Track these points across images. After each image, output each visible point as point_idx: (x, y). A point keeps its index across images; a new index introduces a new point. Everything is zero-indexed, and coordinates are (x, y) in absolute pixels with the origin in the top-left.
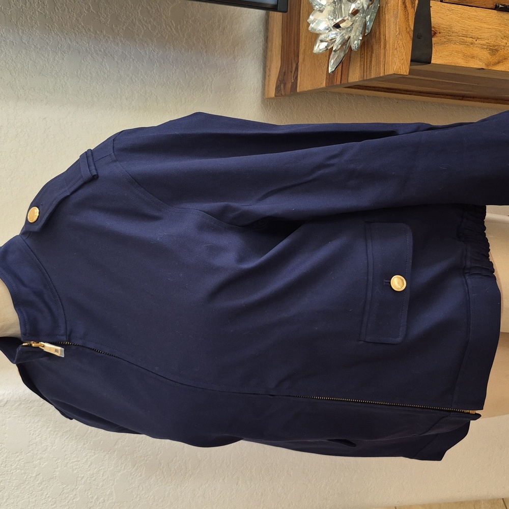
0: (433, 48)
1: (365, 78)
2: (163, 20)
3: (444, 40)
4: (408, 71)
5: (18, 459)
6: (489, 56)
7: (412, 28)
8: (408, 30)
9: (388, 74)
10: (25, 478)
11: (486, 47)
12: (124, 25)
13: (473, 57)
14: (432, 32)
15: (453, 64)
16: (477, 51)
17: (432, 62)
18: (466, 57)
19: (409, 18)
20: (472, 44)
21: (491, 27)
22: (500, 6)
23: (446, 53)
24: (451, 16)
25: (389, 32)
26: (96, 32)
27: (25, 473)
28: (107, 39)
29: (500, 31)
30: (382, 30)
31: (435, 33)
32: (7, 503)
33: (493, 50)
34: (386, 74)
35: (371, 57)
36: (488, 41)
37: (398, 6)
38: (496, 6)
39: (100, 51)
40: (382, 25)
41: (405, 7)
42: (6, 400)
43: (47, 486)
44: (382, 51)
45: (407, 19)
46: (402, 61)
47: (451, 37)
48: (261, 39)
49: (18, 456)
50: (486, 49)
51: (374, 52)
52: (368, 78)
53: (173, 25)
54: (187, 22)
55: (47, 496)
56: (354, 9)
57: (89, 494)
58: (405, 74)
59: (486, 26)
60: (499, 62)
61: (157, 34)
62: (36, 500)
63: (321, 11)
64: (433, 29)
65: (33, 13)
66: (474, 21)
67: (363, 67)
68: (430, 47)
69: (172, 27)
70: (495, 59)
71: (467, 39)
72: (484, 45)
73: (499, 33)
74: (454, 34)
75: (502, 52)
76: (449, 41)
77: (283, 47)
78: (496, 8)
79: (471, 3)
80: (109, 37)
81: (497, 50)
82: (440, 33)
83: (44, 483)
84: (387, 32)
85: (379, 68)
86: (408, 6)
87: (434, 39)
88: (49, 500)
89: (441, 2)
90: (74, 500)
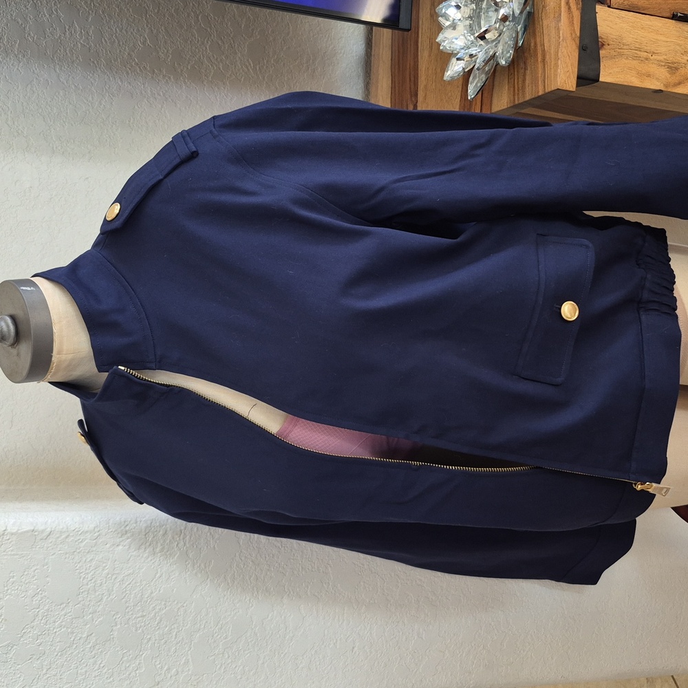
0: (601, 63)
1: (516, 102)
2: (237, 58)
3: (613, 53)
4: (575, 86)
5: (63, 613)
6: (668, 76)
7: (578, 34)
8: (574, 36)
9: (550, 90)
10: (72, 639)
11: (663, 64)
12: (189, 63)
13: (649, 76)
14: (600, 44)
15: (626, 84)
16: (653, 68)
17: (600, 80)
18: (640, 75)
19: (575, 22)
20: (647, 59)
21: (668, 40)
22: (679, 14)
23: (616, 70)
24: (621, 24)
25: (549, 41)
26: (154, 71)
27: (73, 633)
28: (167, 80)
29: (678, 45)
30: (538, 40)
31: (603, 45)
32: (48, 675)
33: (673, 68)
34: (547, 91)
35: (524, 75)
36: (665, 57)
37: (560, 7)
38: (674, 14)
39: (160, 95)
40: (538, 34)
41: (569, 8)
42: (49, 530)
43: (101, 652)
44: (540, 65)
45: (571, 23)
46: (568, 74)
47: (622, 51)
49: (63, 609)
50: (664, 66)
51: (529, 68)
52: (521, 101)
53: (250, 64)
54: (267, 62)
55: (102, 665)
56: (503, 14)
57: (158, 663)
58: (571, 89)
59: (664, 39)
60: (679, 83)
61: (231, 75)
62: (86, 672)
63: (454, 28)
64: (600, 40)
65: (74, 45)
66: (649, 32)
67: (512, 89)
68: (597, 60)
69: (249, 68)
70: (675, 79)
71: (641, 54)
72: (661, 61)
73: (678, 48)
74: (625, 47)
75: (682, 71)
76: (621, 55)
78: (674, 17)
79: (643, 10)
80: (170, 78)
81: (677, 69)
82: (608, 45)
83: (97, 647)
84: (546, 41)
85: (537, 86)
86: (572, 7)
87: (602, 52)
88: (104, 671)
89: (609, 7)
90: (137, 672)
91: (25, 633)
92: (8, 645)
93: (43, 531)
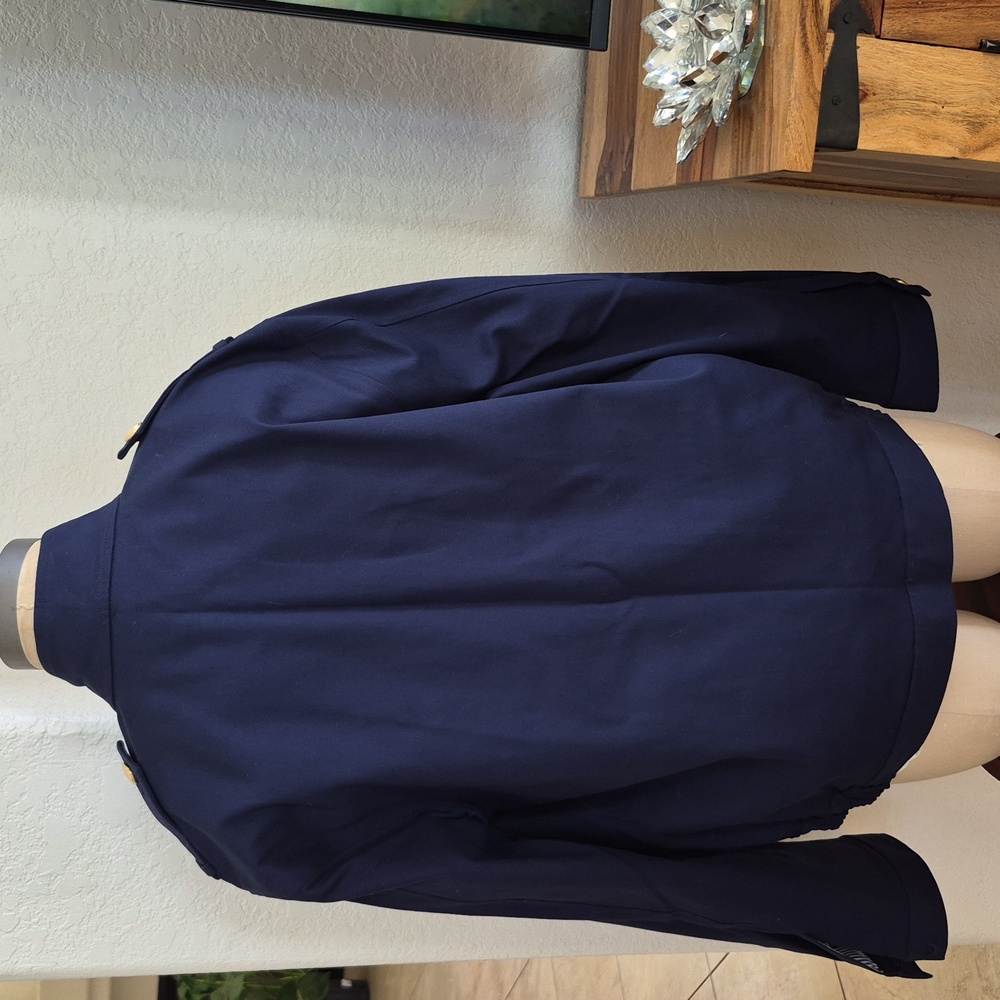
0: (861, 122)
1: (739, 175)
2: (394, 56)
3: (880, 106)
4: (810, 165)
5: (121, 836)
6: (968, 136)
7: (819, 88)
8: (812, 91)
9: (775, 169)
10: (132, 870)
11: (960, 119)
12: (324, 64)
13: (936, 138)
14: (861, 93)
15: (899, 151)
16: (944, 126)
17: (861, 146)
18: (923, 136)
19: (814, 71)
20: (934, 113)
21: (971, 82)
22: (989, 44)
23: (887, 131)
24: (897, 63)
25: (779, 96)
26: (274, 79)
27: (133, 862)
28: (292, 91)
29: (989, 90)
30: (767, 90)
31: (865, 95)
32: (101, 913)
33: (975, 124)
34: (772, 170)
35: (750, 137)
36: (965, 108)
37: (793, 48)
38: (982, 43)
39: (282, 113)
40: (767, 81)
41: (807, 50)
42: (101, 733)
43: (171, 886)
44: (767, 128)
45: (809, 72)
46: (801, 147)
47: (894, 102)
48: (576, 87)
49: (121, 832)
50: (962, 121)
51: (755, 129)
52: (744, 174)
53: (412, 63)
54: (438, 58)
55: (171, 903)
56: (717, 52)
57: (244, 902)
58: (805, 170)
59: (962, 80)
60: (985, 147)
61: (384, 81)
62: (151, 910)
63: (667, 49)
64: (861, 88)
65: (162, 46)
66: (940, 72)
67: (736, 153)
68: (855, 119)
69: (411, 69)
70: (980, 140)
71: (923, 105)
72: (957, 114)
73: (986, 93)
74: (900, 97)
75: (991, 128)
76: (893, 108)
77: (610, 105)
78: (981, 47)
79: (933, 39)
80: (297, 88)
81: (982, 125)
82: (874, 94)
83: (165, 881)
84: (775, 94)
85: (761, 158)
86: (811, 48)
87: (863, 106)
88: (174, 911)
89: (878, 37)
90: (218, 913)
91: (71, 860)
92: (50, 875)
93: (93, 735)
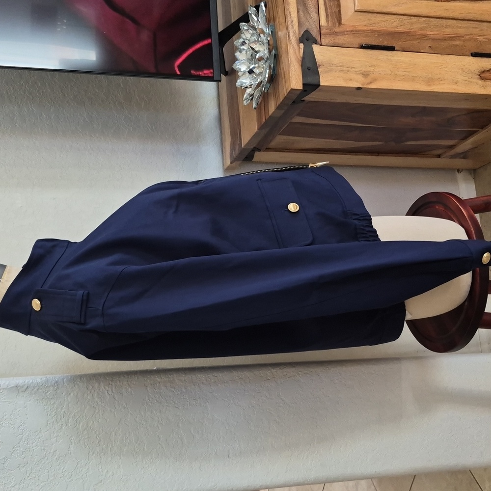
0: (320, 75)
1: (278, 105)
3: (326, 69)
4: (302, 87)
5: (38, 437)
6: (363, 79)
8: (296, 60)
10: (44, 454)
13: (351, 80)
14: (318, 65)
15: (337, 86)
16: (353, 76)
17: (321, 84)
18: (345, 80)
19: (297, 53)
20: (348, 71)
21: (360, 60)
22: (364, 45)
23: (331, 78)
24: (329, 54)
26: (91, 135)
28: (99, 140)
31: (320, 66)
32: (30, 477)
33: (365, 75)
34: (287, 92)
36: (360, 69)
39: (96, 148)
42: (26, 385)
43: (64, 461)
44: (283, 79)
45: (295, 53)
47: (331, 67)
49: (38, 435)
50: (360, 74)
53: (149, 126)
54: (159, 124)
55: (64, 470)
56: (259, 57)
58: (300, 88)
59: (356, 59)
60: (371, 83)
64: (317, 63)
66: (347, 57)
67: (275, 99)
68: (317, 74)
69: (149, 128)
70: (369, 80)
71: (344, 69)
72: (357, 71)
73: (367, 63)
74: (333, 66)
75: (372, 76)
76: (332, 70)
77: (231, 126)
78: (362, 47)
81: (368, 75)
82: (323, 65)
87: (320, 70)
88: (66, 474)
89: (321, 45)
90: (87, 474)
91: (14, 450)
92: (5, 458)
